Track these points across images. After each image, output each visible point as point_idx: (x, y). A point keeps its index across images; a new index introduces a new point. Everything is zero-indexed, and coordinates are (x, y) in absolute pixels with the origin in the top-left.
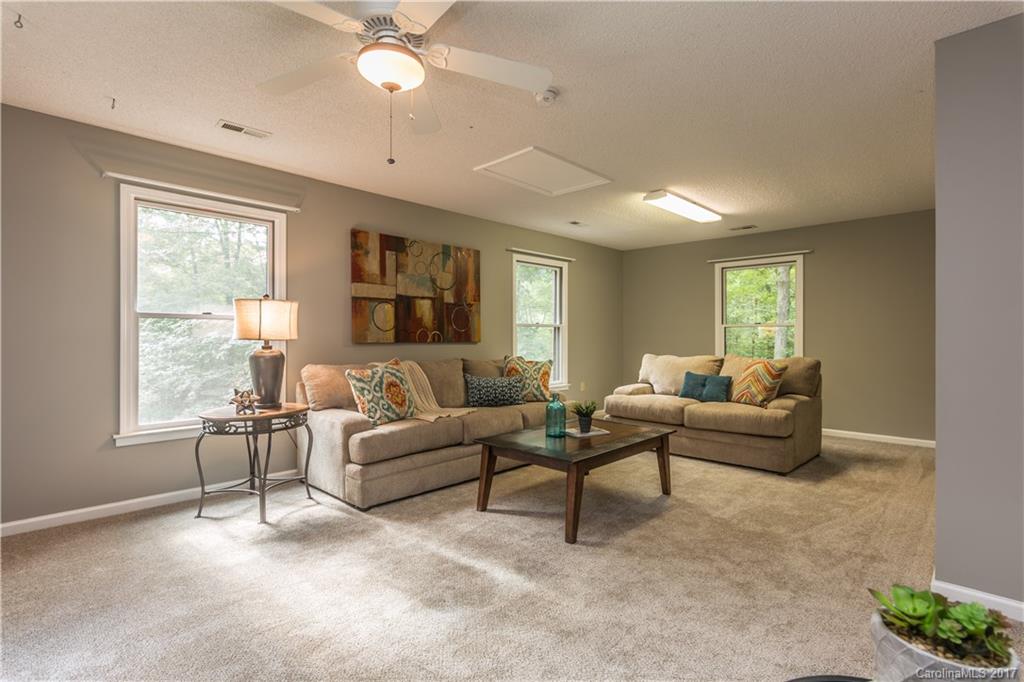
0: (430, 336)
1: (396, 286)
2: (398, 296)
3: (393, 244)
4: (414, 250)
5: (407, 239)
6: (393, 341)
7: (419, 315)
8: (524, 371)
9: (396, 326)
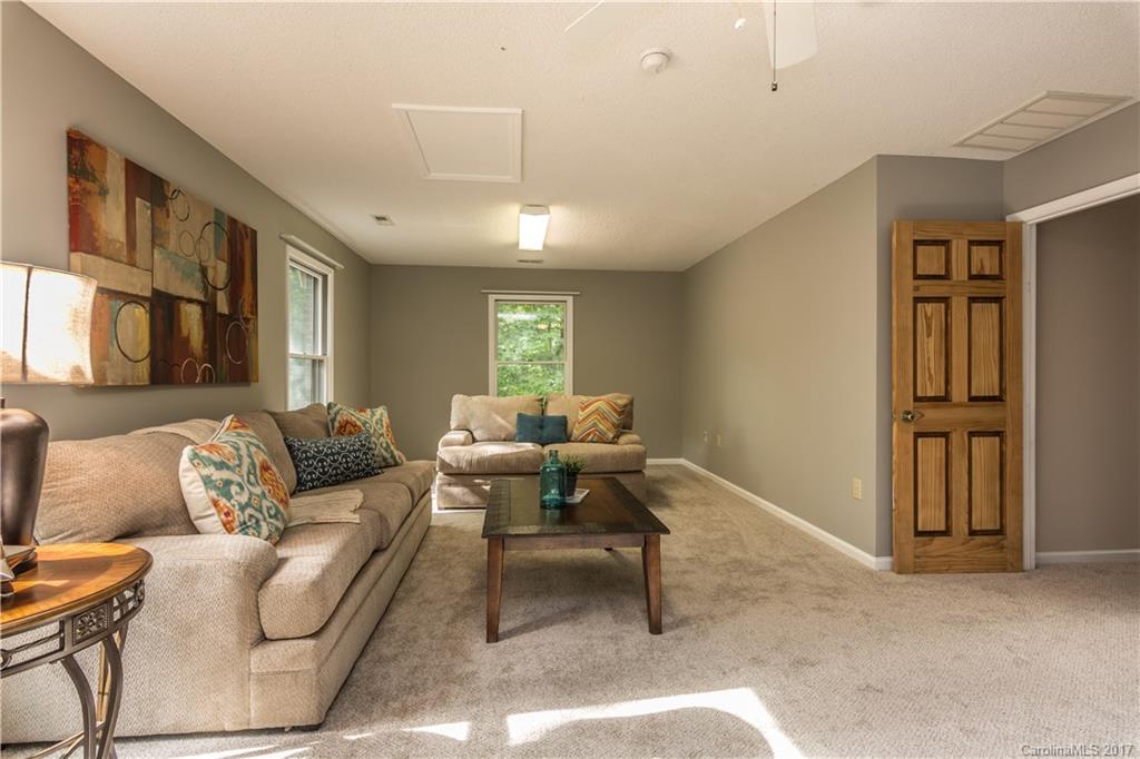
0: (199, 372)
1: (152, 272)
2: (156, 292)
3: (146, 185)
4: (177, 207)
5: (168, 184)
6: (147, 383)
7: (185, 332)
8: (364, 425)
9: (152, 354)
